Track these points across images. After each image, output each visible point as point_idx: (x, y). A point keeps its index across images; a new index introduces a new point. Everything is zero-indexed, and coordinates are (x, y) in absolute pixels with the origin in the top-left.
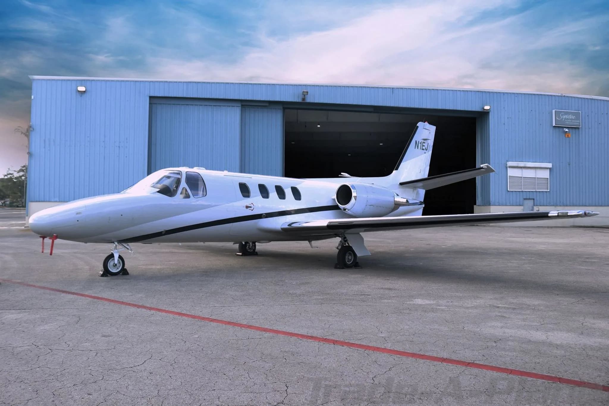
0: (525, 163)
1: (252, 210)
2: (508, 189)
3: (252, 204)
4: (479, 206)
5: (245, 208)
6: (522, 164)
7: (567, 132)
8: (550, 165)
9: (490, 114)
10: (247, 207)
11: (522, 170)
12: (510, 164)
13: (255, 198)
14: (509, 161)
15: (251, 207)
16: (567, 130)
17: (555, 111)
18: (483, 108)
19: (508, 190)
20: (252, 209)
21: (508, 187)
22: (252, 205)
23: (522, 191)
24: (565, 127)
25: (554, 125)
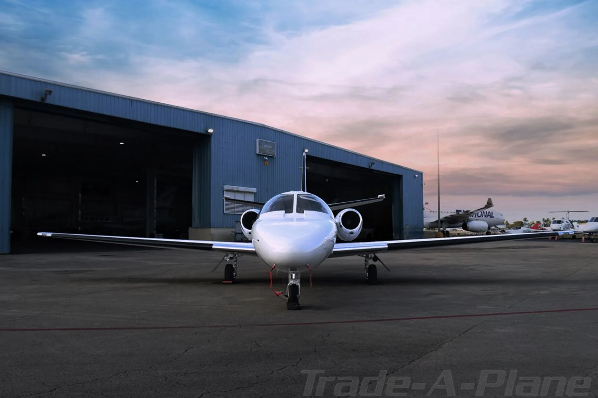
0: (238, 187)
2: (225, 211)
4: (195, 228)
6: (235, 188)
7: (266, 160)
8: (254, 190)
9: (212, 137)
11: (235, 194)
12: (226, 187)
14: (225, 185)
16: (266, 158)
17: (259, 140)
18: (207, 131)
19: (225, 213)
21: (225, 210)
23: (235, 214)
24: (266, 156)
25: (258, 152)
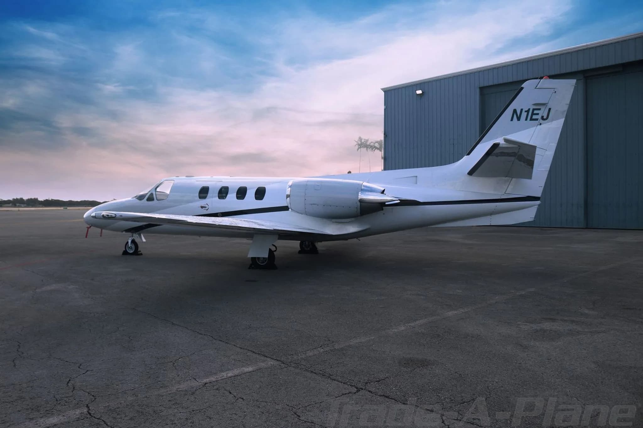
1: (207, 210)
3: (207, 204)
5: (200, 208)
10: (202, 207)
13: (211, 199)
15: (206, 207)
20: (207, 208)
22: (206, 206)
